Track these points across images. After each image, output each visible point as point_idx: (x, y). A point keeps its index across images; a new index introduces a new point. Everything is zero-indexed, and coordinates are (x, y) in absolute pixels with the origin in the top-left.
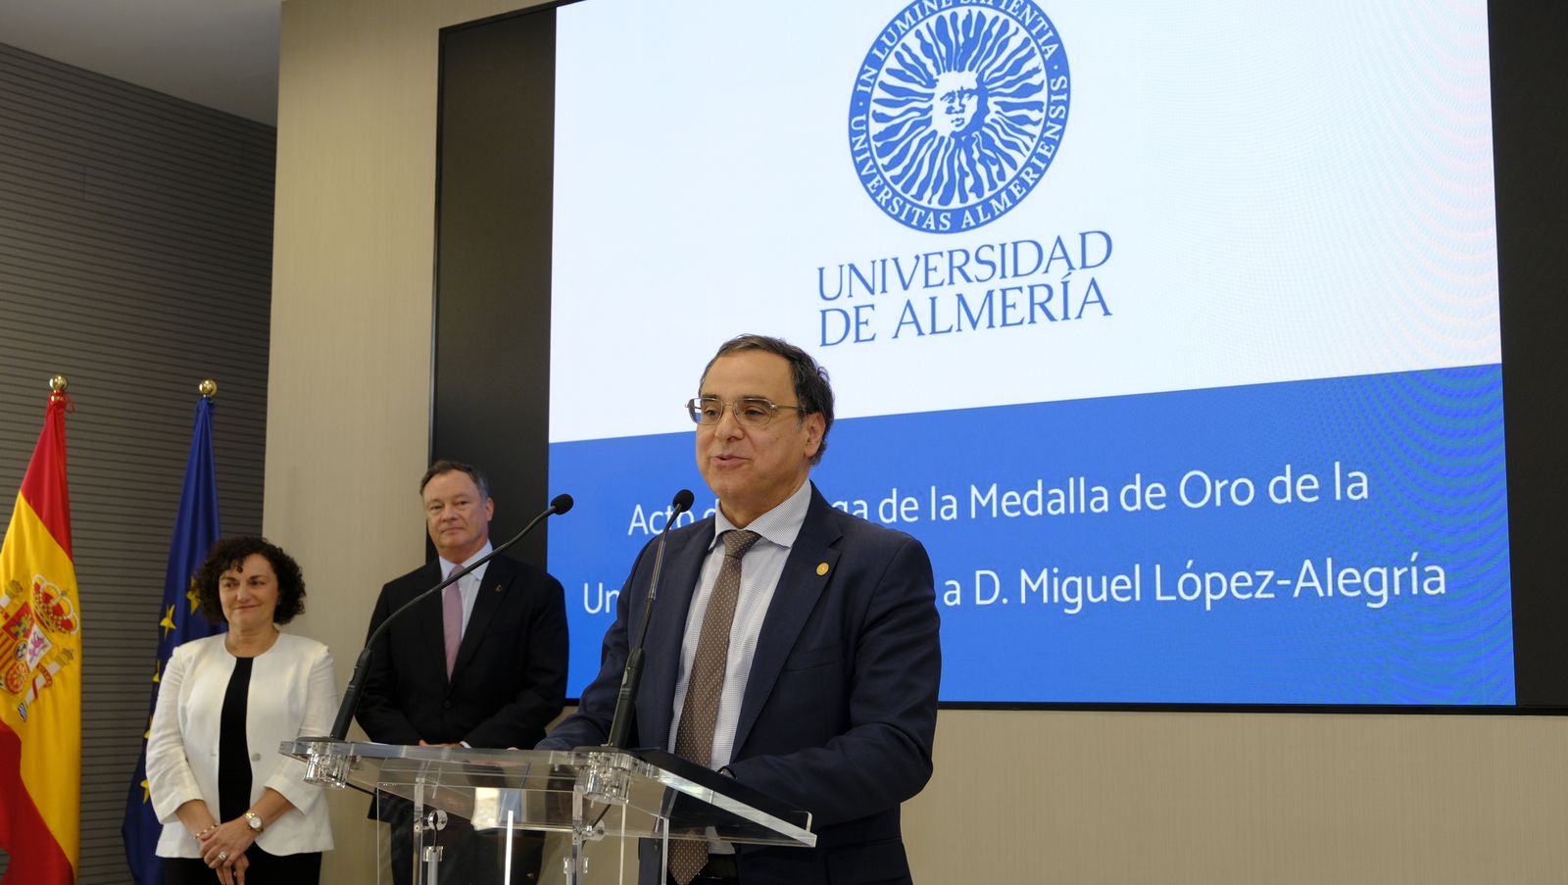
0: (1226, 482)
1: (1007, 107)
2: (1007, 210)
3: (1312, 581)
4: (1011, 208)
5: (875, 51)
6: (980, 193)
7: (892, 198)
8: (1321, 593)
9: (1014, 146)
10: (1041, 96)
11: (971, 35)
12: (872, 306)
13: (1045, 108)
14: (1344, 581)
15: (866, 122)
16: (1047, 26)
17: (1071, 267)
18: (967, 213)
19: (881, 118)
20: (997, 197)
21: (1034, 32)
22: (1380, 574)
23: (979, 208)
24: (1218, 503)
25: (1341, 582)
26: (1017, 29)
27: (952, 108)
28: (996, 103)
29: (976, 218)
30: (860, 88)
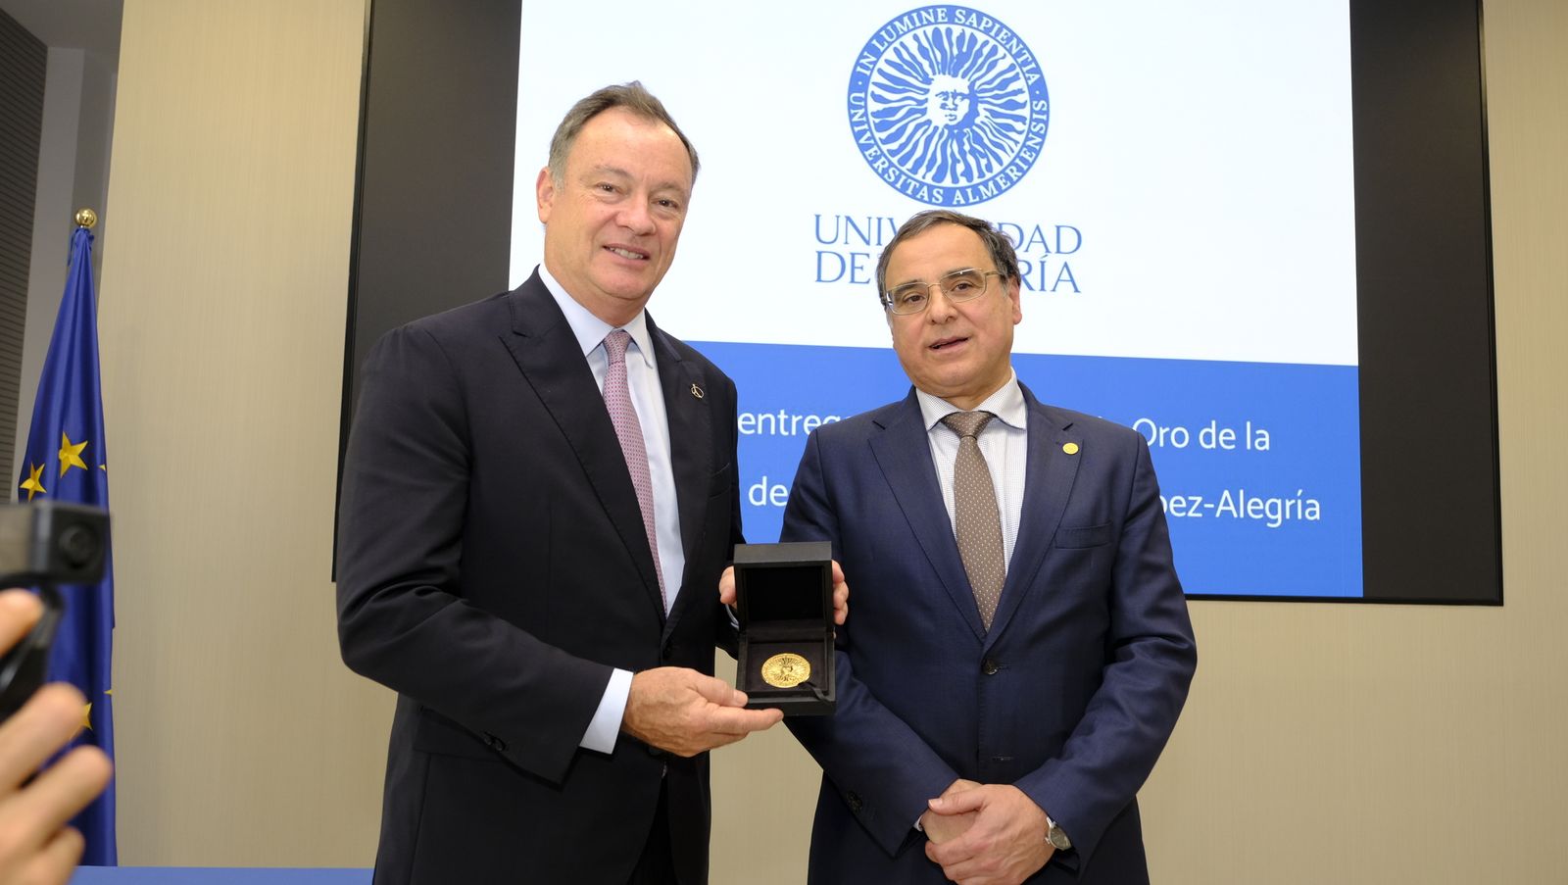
0: (1167, 429)
1: (995, 114)
2: (993, 196)
3: (1229, 505)
4: (997, 195)
5: (874, 42)
6: (970, 179)
7: (889, 167)
8: (1235, 515)
9: (1002, 147)
10: (1025, 112)
11: (965, 50)
12: (868, 255)
13: (1028, 122)
14: (1253, 507)
15: (865, 100)
16: (1030, 59)
17: (1047, 251)
18: (958, 193)
19: (878, 99)
20: (985, 184)
21: (1020, 60)
22: (1276, 504)
23: (969, 191)
24: (1162, 444)
25: (1250, 507)
26: (1005, 55)
27: (946, 105)
28: (985, 109)
29: (966, 198)
30: (859, 69)
